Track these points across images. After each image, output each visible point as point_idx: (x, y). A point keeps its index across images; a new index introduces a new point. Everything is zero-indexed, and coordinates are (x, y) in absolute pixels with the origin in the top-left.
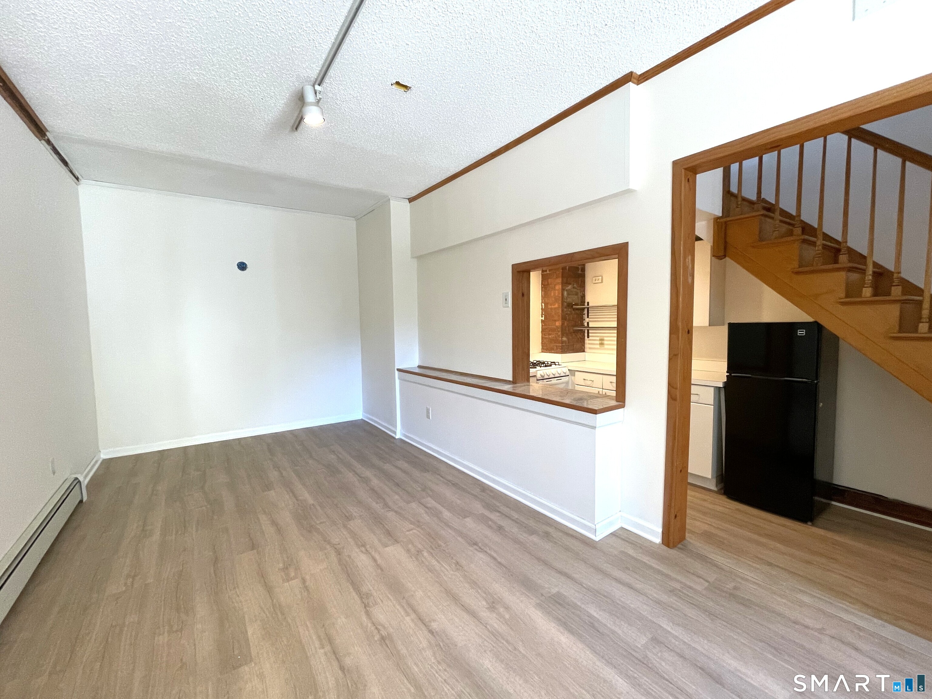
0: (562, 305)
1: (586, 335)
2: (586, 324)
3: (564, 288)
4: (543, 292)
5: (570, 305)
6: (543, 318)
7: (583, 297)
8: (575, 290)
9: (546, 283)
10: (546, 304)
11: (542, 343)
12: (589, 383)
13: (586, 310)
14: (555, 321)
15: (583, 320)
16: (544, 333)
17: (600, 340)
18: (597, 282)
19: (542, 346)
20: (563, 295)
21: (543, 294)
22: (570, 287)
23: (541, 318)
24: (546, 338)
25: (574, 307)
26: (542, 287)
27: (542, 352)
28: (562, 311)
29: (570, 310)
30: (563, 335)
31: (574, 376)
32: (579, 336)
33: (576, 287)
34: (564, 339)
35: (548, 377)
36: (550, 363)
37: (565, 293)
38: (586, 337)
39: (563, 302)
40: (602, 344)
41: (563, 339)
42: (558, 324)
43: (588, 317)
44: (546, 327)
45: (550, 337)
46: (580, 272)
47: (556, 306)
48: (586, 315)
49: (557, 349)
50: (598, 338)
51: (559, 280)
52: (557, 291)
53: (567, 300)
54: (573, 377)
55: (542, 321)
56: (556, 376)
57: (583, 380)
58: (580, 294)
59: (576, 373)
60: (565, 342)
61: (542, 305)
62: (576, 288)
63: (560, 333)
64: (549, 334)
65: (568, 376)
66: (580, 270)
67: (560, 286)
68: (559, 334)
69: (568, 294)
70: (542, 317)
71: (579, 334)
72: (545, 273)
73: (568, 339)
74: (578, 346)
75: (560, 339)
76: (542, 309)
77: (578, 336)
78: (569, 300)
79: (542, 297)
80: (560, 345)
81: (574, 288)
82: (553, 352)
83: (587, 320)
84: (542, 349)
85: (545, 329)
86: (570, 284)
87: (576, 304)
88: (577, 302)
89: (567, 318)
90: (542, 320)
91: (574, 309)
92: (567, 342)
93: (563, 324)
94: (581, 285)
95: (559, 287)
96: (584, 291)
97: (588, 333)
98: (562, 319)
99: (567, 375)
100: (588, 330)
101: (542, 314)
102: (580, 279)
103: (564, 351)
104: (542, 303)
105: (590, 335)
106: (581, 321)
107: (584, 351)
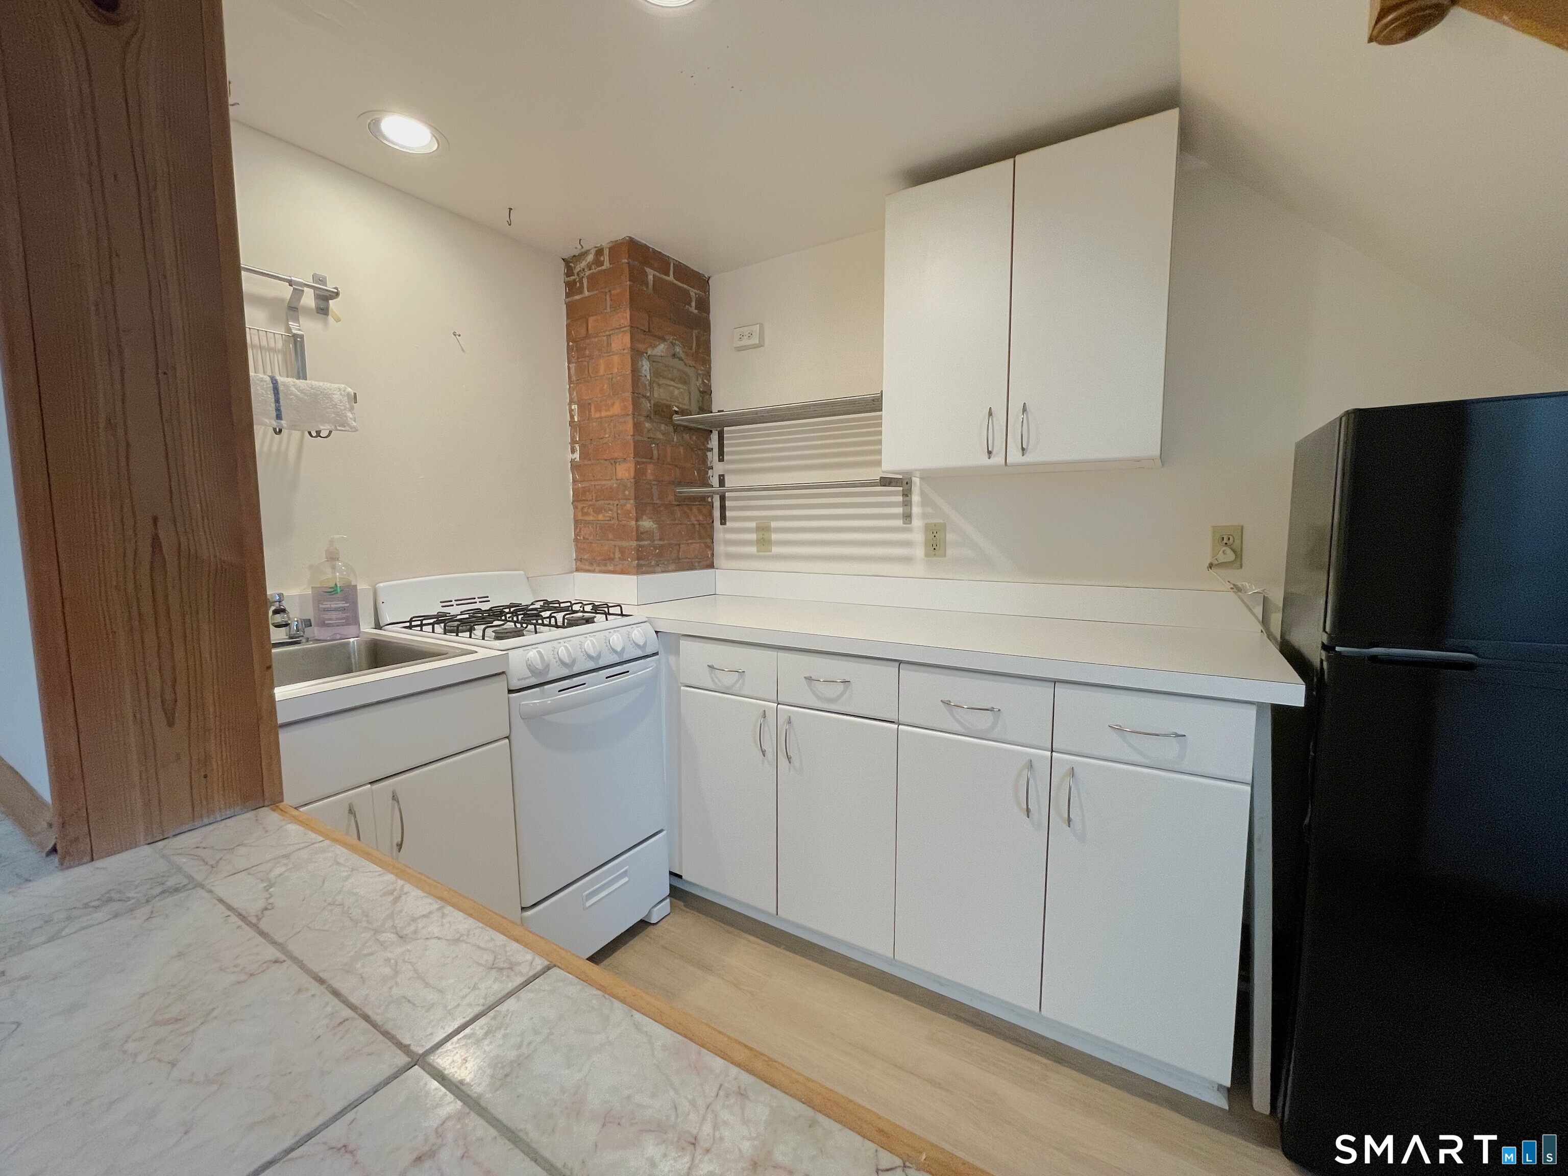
0: (636, 405)
1: (717, 514)
2: (715, 481)
3: (641, 346)
4: (572, 366)
5: (662, 412)
6: (577, 456)
7: (706, 392)
8: (676, 363)
9: (583, 332)
10: (584, 407)
11: (576, 540)
12: (728, 680)
13: (715, 436)
14: (614, 461)
15: (704, 467)
16: (580, 505)
17: (759, 529)
18: (746, 342)
19: (578, 550)
20: (635, 371)
21: (573, 370)
22: (660, 349)
23: (570, 456)
24: (588, 523)
25: (676, 417)
26: (569, 349)
27: (577, 570)
28: (637, 426)
29: (663, 427)
30: (640, 512)
31: (677, 653)
32: (696, 517)
33: (682, 355)
34: (647, 524)
35: (565, 672)
36: (588, 608)
37: (645, 367)
38: (717, 523)
39: (637, 396)
40: (764, 542)
41: (640, 523)
42: (625, 471)
43: (721, 459)
44: (585, 484)
45: (600, 517)
46: (693, 309)
47: (617, 409)
48: (716, 450)
49: (623, 559)
50: (753, 525)
51: (623, 317)
52: (616, 359)
53: (652, 389)
54: (672, 659)
55: (575, 466)
56: (602, 663)
57: (708, 669)
58: (695, 383)
59: (684, 644)
60: (648, 534)
61: (571, 411)
62: (681, 359)
63: (630, 505)
64: (598, 511)
65: (657, 654)
66: (693, 304)
67: (627, 339)
68: (628, 507)
69: (656, 373)
70: (573, 451)
71: (695, 510)
72: (577, 297)
73: (661, 528)
74: (694, 547)
75: (634, 523)
76: (572, 422)
77: (693, 519)
78: (659, 394)
79: (570, 382)
80: (634, 544)
81: (674, 356)
82: (611, 568)
83: (719, 468)
84: (579, 559)
85: (585, 491)
86: (663, 339)
87: (683, 412)
88: (685, 403)
89: (655, 452)
90: (572, 461)
91: (677, 428)
92: (657, 536)
93: (639, 474)
94: (697, 352)
95: (621, 342)
96: (708, 374)
97: (723, 508)
98: (636, 455)
99: (649, 651)
100: (723, 499)
101: (573, 442)
102: (695, 332)
103: (649, 565)
104: (571, 402)
105: (728, 514)
106: (699, 471)
107: (711, 566)
